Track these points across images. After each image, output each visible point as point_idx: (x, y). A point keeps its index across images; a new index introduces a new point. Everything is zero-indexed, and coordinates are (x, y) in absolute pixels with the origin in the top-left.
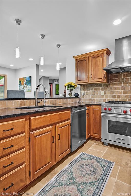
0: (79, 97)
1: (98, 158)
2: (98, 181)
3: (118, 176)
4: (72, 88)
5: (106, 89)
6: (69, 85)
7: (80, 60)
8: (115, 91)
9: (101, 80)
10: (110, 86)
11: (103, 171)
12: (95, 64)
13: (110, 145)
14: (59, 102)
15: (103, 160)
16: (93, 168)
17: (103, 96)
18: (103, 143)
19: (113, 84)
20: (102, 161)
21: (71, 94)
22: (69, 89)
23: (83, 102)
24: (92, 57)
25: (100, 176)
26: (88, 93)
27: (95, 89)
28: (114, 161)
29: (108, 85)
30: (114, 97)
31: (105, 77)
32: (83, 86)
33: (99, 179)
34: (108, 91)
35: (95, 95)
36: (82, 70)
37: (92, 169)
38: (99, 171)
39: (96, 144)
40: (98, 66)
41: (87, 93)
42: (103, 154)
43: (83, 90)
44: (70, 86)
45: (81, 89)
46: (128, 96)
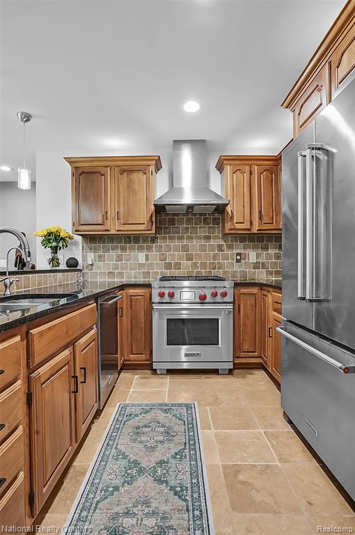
0: (78, 268)
1: (160, 405)
2: (185, 446)
3: (213, 423)
4: (61, 244)
5: (149, 249)
6: (49, 234)
7: (85, 171)
8: (170, 255)
9: (142, 227)
10: (160, 242)
11: (184, 424)
12: (129, 187)
13: (170, 372)
14: (38, 283)
15: (173, 405)
16: (163, 426)
17: (142, 265)
18: (154, 372)
19: (165, 238)
20: (173, 408)
21: (54, 261)
22: (50, 245)
23: (89, 280)
24: (119, 168)
25: (184, 437)
26: (104, 257)
27: (123, 249)
28: (194, 400)
29: (154, 240)
30: (168, 266)
31: (152, 222)
32: (91, 239)
33: (185, 443)
34: (154, 253)
35: (123, 261)
36: (92, 198)
37: (162, 429)
38: (176, 428)
39: (142, 378)
40: (136, 195)
41: (100, 257)
42: (167, 394)
43: (91, 249)
44: (52, 237)
45: (83, 246)
46: (195, 265)
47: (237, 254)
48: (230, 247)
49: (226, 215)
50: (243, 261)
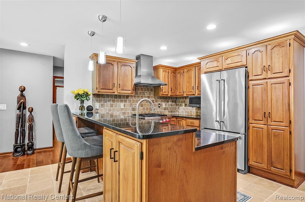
5: (125, 101)
9: (130, 92)
10: (130, 98)
17: (122, 109)
19: (132, 97)
24: (120, 63)
26: (104, 105)
27: (114, 101)
29: (127, 97)
32: (97, 95)
34: (128, 103)
35: (114, 107)
36: (106, 76)
41: (102, 105)
43: (97, 101)
45: (93, 99)
46: (144, 109)
47: (159, 104)
48: (156, 101)
49: (160, 89)
50: (161, 107)
